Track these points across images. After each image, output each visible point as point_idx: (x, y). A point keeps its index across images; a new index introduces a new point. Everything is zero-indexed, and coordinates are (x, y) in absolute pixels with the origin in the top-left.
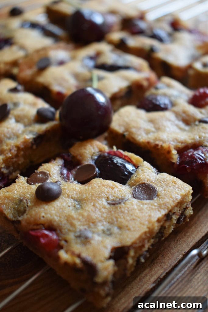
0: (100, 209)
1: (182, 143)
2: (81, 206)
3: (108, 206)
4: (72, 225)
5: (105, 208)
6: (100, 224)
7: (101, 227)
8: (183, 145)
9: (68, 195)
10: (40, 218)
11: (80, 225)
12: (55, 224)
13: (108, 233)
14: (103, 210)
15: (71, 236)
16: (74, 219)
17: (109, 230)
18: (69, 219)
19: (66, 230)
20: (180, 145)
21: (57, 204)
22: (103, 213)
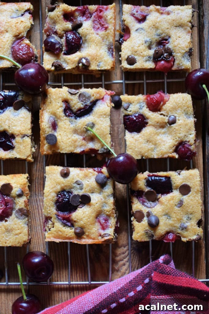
0: (178, 213)
1: (174, 147)
2: (170, 216)
3: (179, 209)
4: (175, 227)
5: (179, 210)
6: (183, 218)
7: (185, 219)
8: (175, 147)
9: (160, 216)
10: (162, 234)
11: (178, 224)
12: (169, 231)
13: (189, 219)
14: (179, 212)
15: (179, 231)
16: (173, 224)
17: (188, 218)
18: (171, 225)
19: (175, 230)
20: (174, 148)
21: (161, 223)
22: (180, 213)
